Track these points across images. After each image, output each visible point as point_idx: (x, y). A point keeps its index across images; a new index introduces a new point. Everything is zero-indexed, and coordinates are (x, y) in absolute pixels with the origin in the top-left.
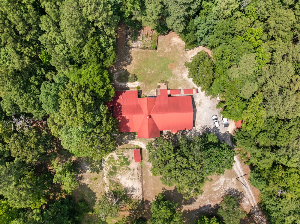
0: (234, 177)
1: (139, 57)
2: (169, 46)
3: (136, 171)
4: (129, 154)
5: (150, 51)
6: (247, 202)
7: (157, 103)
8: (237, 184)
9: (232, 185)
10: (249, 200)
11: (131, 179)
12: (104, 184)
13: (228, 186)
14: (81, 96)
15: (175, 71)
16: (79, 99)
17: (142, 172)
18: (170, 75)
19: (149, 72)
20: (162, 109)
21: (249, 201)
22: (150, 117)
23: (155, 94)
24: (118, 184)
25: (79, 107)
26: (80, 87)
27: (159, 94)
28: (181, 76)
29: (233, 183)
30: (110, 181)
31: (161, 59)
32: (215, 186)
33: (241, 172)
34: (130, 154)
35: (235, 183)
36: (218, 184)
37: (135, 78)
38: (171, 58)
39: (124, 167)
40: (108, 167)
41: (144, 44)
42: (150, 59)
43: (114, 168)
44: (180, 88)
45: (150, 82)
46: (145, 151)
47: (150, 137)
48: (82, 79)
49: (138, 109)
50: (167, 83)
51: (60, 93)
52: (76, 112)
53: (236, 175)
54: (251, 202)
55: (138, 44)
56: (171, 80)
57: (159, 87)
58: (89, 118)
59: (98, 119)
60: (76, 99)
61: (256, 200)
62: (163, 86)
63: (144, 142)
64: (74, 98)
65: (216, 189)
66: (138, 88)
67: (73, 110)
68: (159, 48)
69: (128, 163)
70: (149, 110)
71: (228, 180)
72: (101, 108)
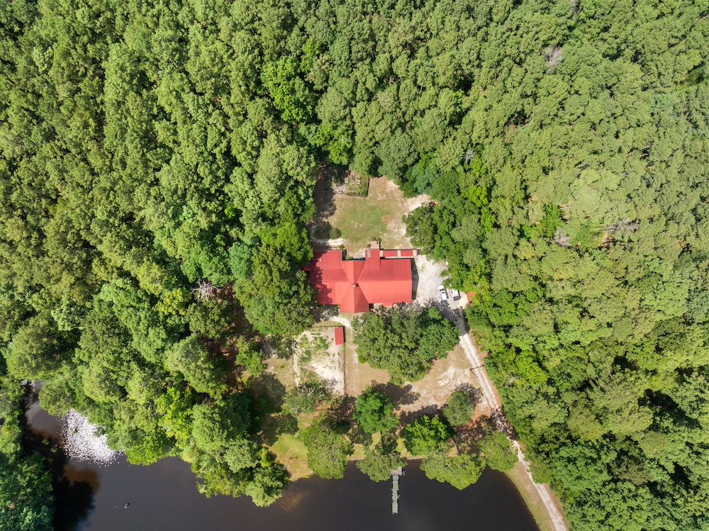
0: (467, 368)
1: (343, 205)
2: (383, 192)
3: (337, 356)
4: (327, 334)
5: (358, 198)
6: (485, 402)
7: (366, 267)
8: (472, 378)
9: (464, 379)
10: (487, 399)
11: (330, 368)
12: (295, 373)
13: (459, 379)
14: (276, 261)
15: (391, 225)
16: (274, 264)
17: (344, 359)
18: (384, 230)
19: (356, 226)
20: (373, 276)
21: (488, 402)
22: (357, 285)
23: (363, 255)
24: (312, 374)
25: (276, 274)
26: (276, 250)
27: (369, 256)
28: (399, 232)
29: (466, 375)
30: (302, 369)
31: (373, 208)
32: (441, 379)
33: (477, 361)
34: (330, 334)
35: (469, 376)
36: (446, 377)
37: (339, 234)
38: (385, 209)
39: (321, 351)
40: (300, 351)
41: (351, 189)
42: (358, 209)
43: (308, 353)
44: (396, 248)
45: (358, 240)
46: (349, 330)
47: (356, 312)
48: (278, 240)
49: (341, 276)
50: (380, 241)
51: (253, 258)
52: (272, 280)
53: (470, 365)
54: (491, 403)
55: (344, 188)
56: (385, 236)
57: (369, 246)
58: (284, 286)
59: (294, 288)
60: (271, 264)
61: (497, 400)
62: (375, 245)
63: (349, 319)
64: (268, 262)
65: (443, 384)
66: (342, 246)
67: (269, 278)
68: (370, 195)
69: (327, 346)
70: (356, 276)
71: (459, 371)
72: (298, 275)
